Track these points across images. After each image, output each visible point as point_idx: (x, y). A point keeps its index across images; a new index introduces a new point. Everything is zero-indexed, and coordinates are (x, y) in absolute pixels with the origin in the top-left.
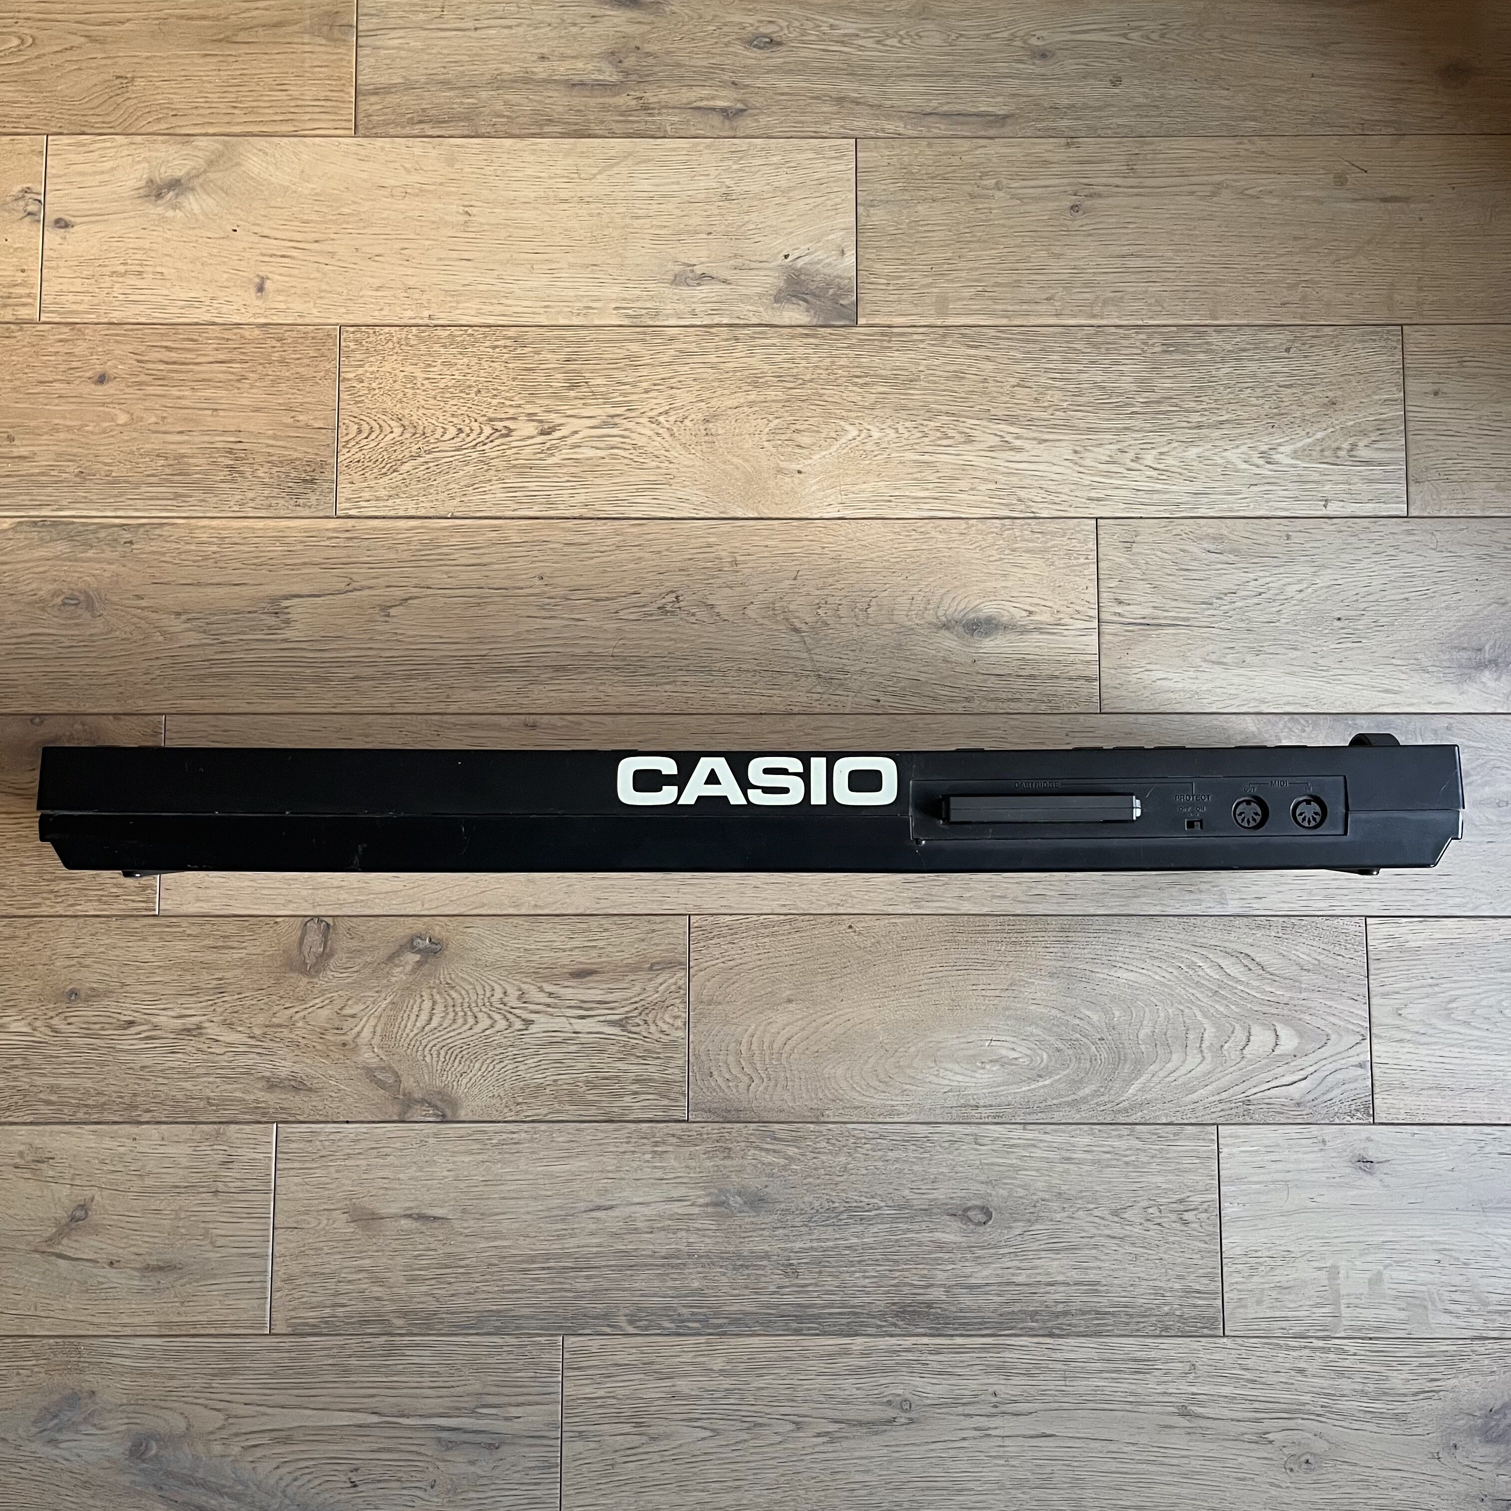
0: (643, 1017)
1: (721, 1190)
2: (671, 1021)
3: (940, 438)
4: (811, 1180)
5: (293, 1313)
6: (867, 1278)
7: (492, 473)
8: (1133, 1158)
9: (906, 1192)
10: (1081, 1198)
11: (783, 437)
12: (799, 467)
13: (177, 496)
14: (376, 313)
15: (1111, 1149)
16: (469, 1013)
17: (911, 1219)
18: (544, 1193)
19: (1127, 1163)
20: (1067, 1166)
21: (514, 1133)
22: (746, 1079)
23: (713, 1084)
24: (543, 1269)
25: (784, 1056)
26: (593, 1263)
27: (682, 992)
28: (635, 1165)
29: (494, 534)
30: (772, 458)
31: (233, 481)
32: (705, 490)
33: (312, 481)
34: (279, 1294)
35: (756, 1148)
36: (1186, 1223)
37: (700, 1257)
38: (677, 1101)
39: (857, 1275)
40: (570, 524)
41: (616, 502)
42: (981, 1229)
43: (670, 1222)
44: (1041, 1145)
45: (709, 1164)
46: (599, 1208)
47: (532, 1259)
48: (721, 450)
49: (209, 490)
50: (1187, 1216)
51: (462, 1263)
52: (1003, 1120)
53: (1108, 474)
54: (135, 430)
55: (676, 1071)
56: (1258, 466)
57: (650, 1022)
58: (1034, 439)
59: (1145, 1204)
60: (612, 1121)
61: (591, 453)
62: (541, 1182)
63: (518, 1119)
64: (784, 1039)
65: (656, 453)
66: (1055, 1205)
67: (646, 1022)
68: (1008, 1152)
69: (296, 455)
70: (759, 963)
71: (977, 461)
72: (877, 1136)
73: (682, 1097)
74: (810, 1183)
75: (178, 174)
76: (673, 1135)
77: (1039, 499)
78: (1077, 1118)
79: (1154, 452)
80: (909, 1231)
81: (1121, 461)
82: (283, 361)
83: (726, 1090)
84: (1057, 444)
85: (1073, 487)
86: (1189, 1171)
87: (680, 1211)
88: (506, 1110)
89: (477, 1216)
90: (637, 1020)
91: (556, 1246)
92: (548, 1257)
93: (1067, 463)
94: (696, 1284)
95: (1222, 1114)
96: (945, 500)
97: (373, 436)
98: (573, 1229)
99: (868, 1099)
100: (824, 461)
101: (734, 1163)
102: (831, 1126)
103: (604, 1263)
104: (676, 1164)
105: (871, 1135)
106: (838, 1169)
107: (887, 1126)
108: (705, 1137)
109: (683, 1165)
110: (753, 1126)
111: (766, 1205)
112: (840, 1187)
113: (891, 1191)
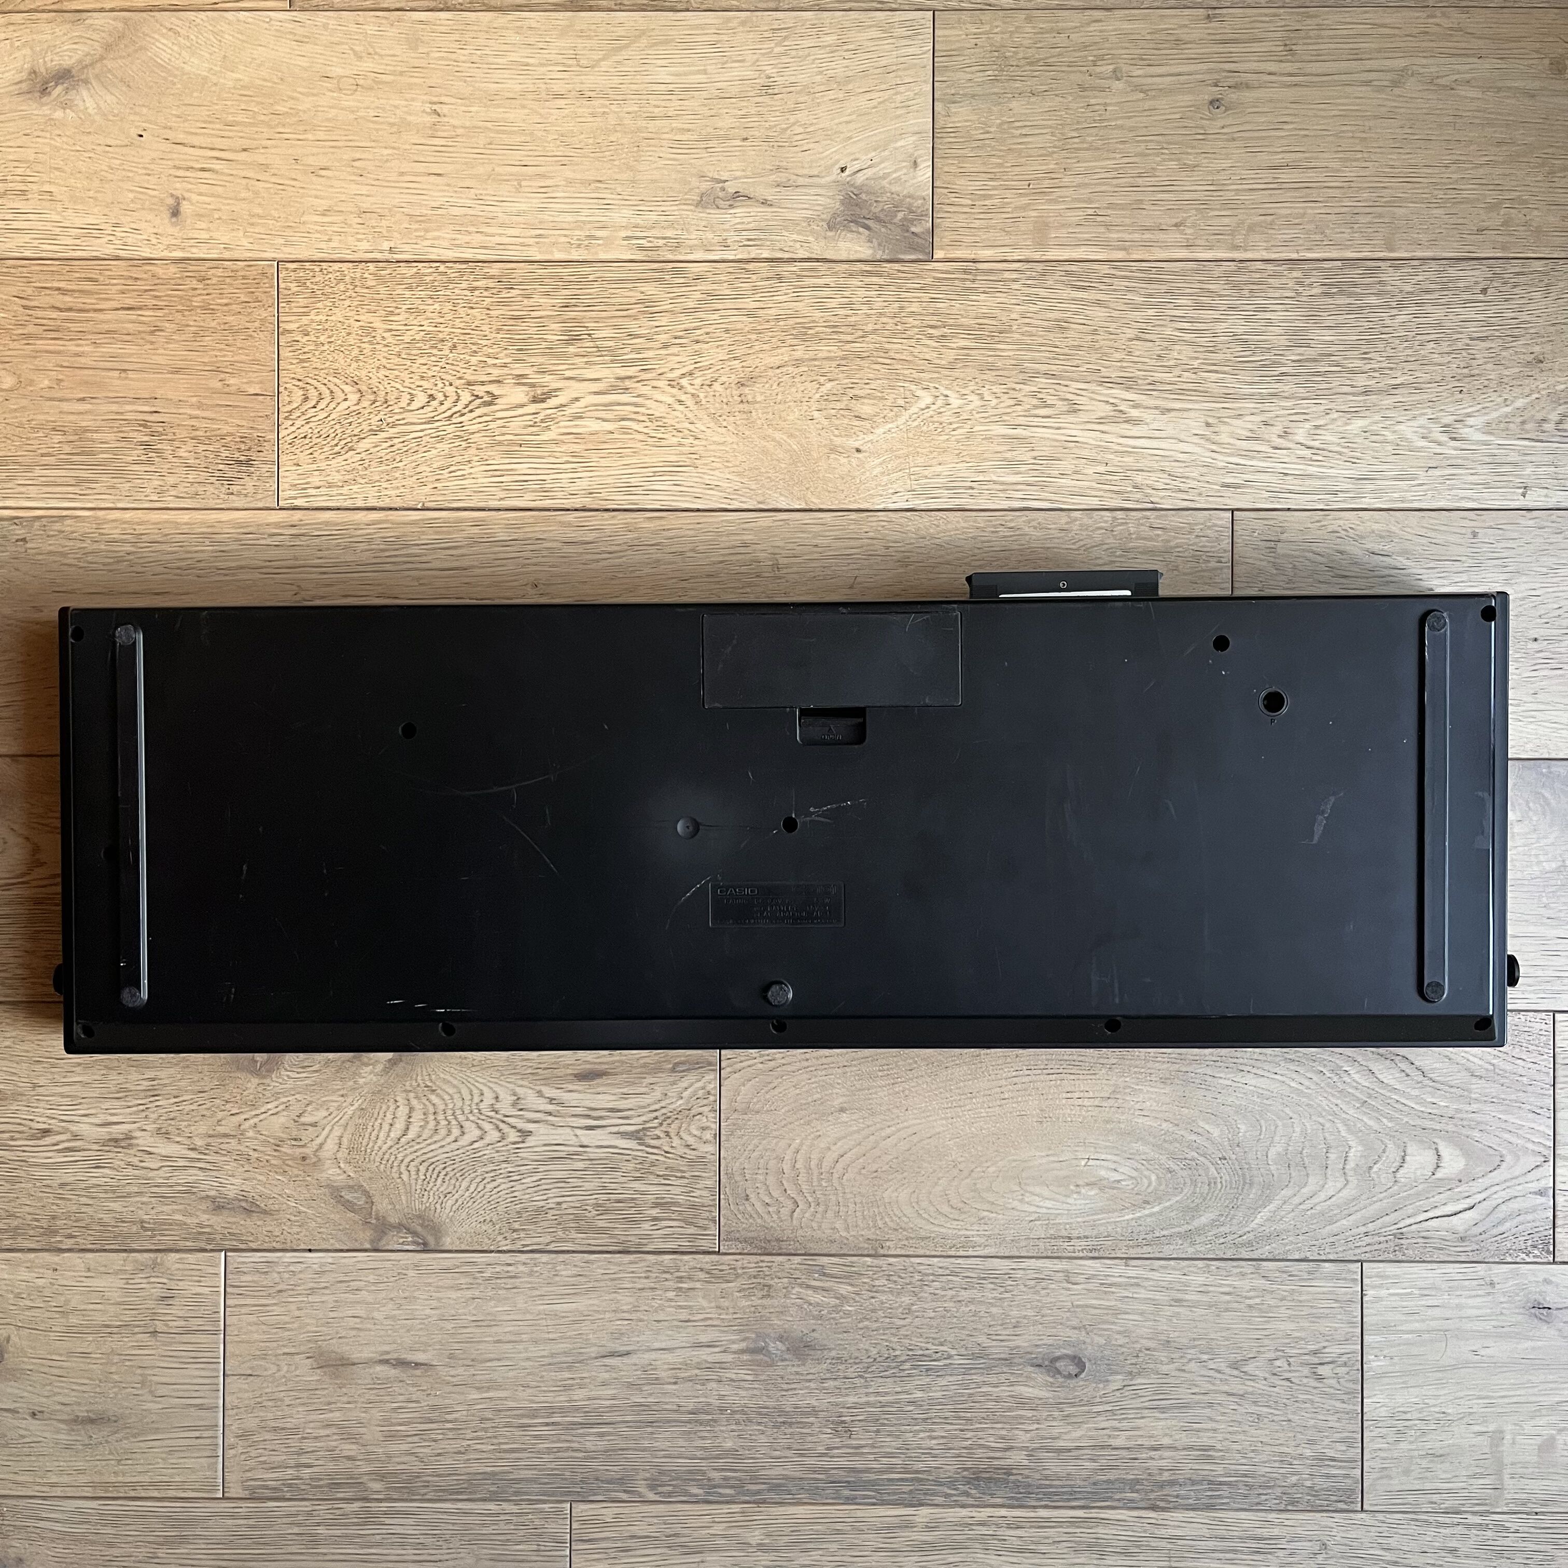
0: (663, 1128)
1: (759, 1335)
2: (698, 1133)
3: (1036, 407)
4: (866, 1323)
5: (249, 1474)
6: (935, 1438)
7: (472, 451)
8: (1258, 1301)
9: (982, 1339)
10: (1194, 1347)
11: (839, 405)
12: (857, 444)
13: (79, 482)
14: (323, 245)
15: (1231, 1290)
16: (454, 1122)
17: (987, 1370)
18: (547, 1336)
19: (1250, 1306)
20: (1177, 1309)
21: (510, 1265)
22: (789, 1204)
23: (749, 1209)
24: (547, 1424)
25: (836, 1175)
26: (607, 1418)
27: (712, 1098)
28: (655, 1304)
29: (476, 530)
30: (823, 433)
31: (150, 462)
32: (739, 474)
33: (248, 462)
34: (232, 1452)
35: (801, 1285)
36: (1320, 1378)
37: (734, 1412)
38: (705, 1229)
39: (922, 1435)
40: (571, 517)
41: (629, 489)
42: (1072, 1382)
43: (697, 1371)
44: (1146, 1284)
45: (744, 1303)
46: (612, 1355)
47: (533, 1413)
48: (759, 422)
49: (120, 473)
50: (1323, 1370)
51: (449, 1417)
52: (1101, 1254)
53: (1248, 454)
54: (24, 396)
55: (705, 1193)
56: (1440, 444)
57: (672, 1135)
58: (1156, 408)
59: (1272, 1355)
60: (628, 1252)
61: (595, 426)
62: (544, 1322)
63: (513, 1248)
64: (835, 1156)
65: (678, 426)
66: (1162, 1356)
67: (667, 1134)
68: (1106, 1293)
69: (226, 429)
70: (806, 1064)
71: (1083, 436)
72: (948, 1272)
73: (711, 1225)
74: (867, 1328)
75: (67, 62)
76: (702, 1270)
77: (1160, 486)
78: (1190, 1252)
79: (1307, 425)
80: (985, 1383)
81: (1266, 437)
82: (207, 308)
83: (766, 1217)
84: (1185, 414)
85: (1204, 470)
86: (1326, 1316)
87: (710, 1359)
88: (500, 1238)
89: (466, 1362)
90: (657, 1132)
91: (562, 1398)
92: (551, 1411)
93: (1196, 439)
94: (729, 1444)
95: (1368, 1249)
96: (1043, 486)
97: (322, 405)
98: (582, 1378)
99: (936, 1229)
100: (889, 436)
101: (775, 1302)
102: (892, 1260)
103: (619, 1419)
104: (704, 1303)
105: (941, 1271)
106: (900, 1310)
107: (960, 1261)
108: (740, 1271)
109: (713, 1304)
110: (797, 1259)
111: (812, 1352)
112: (903, 1332)
113: (964, 1337)
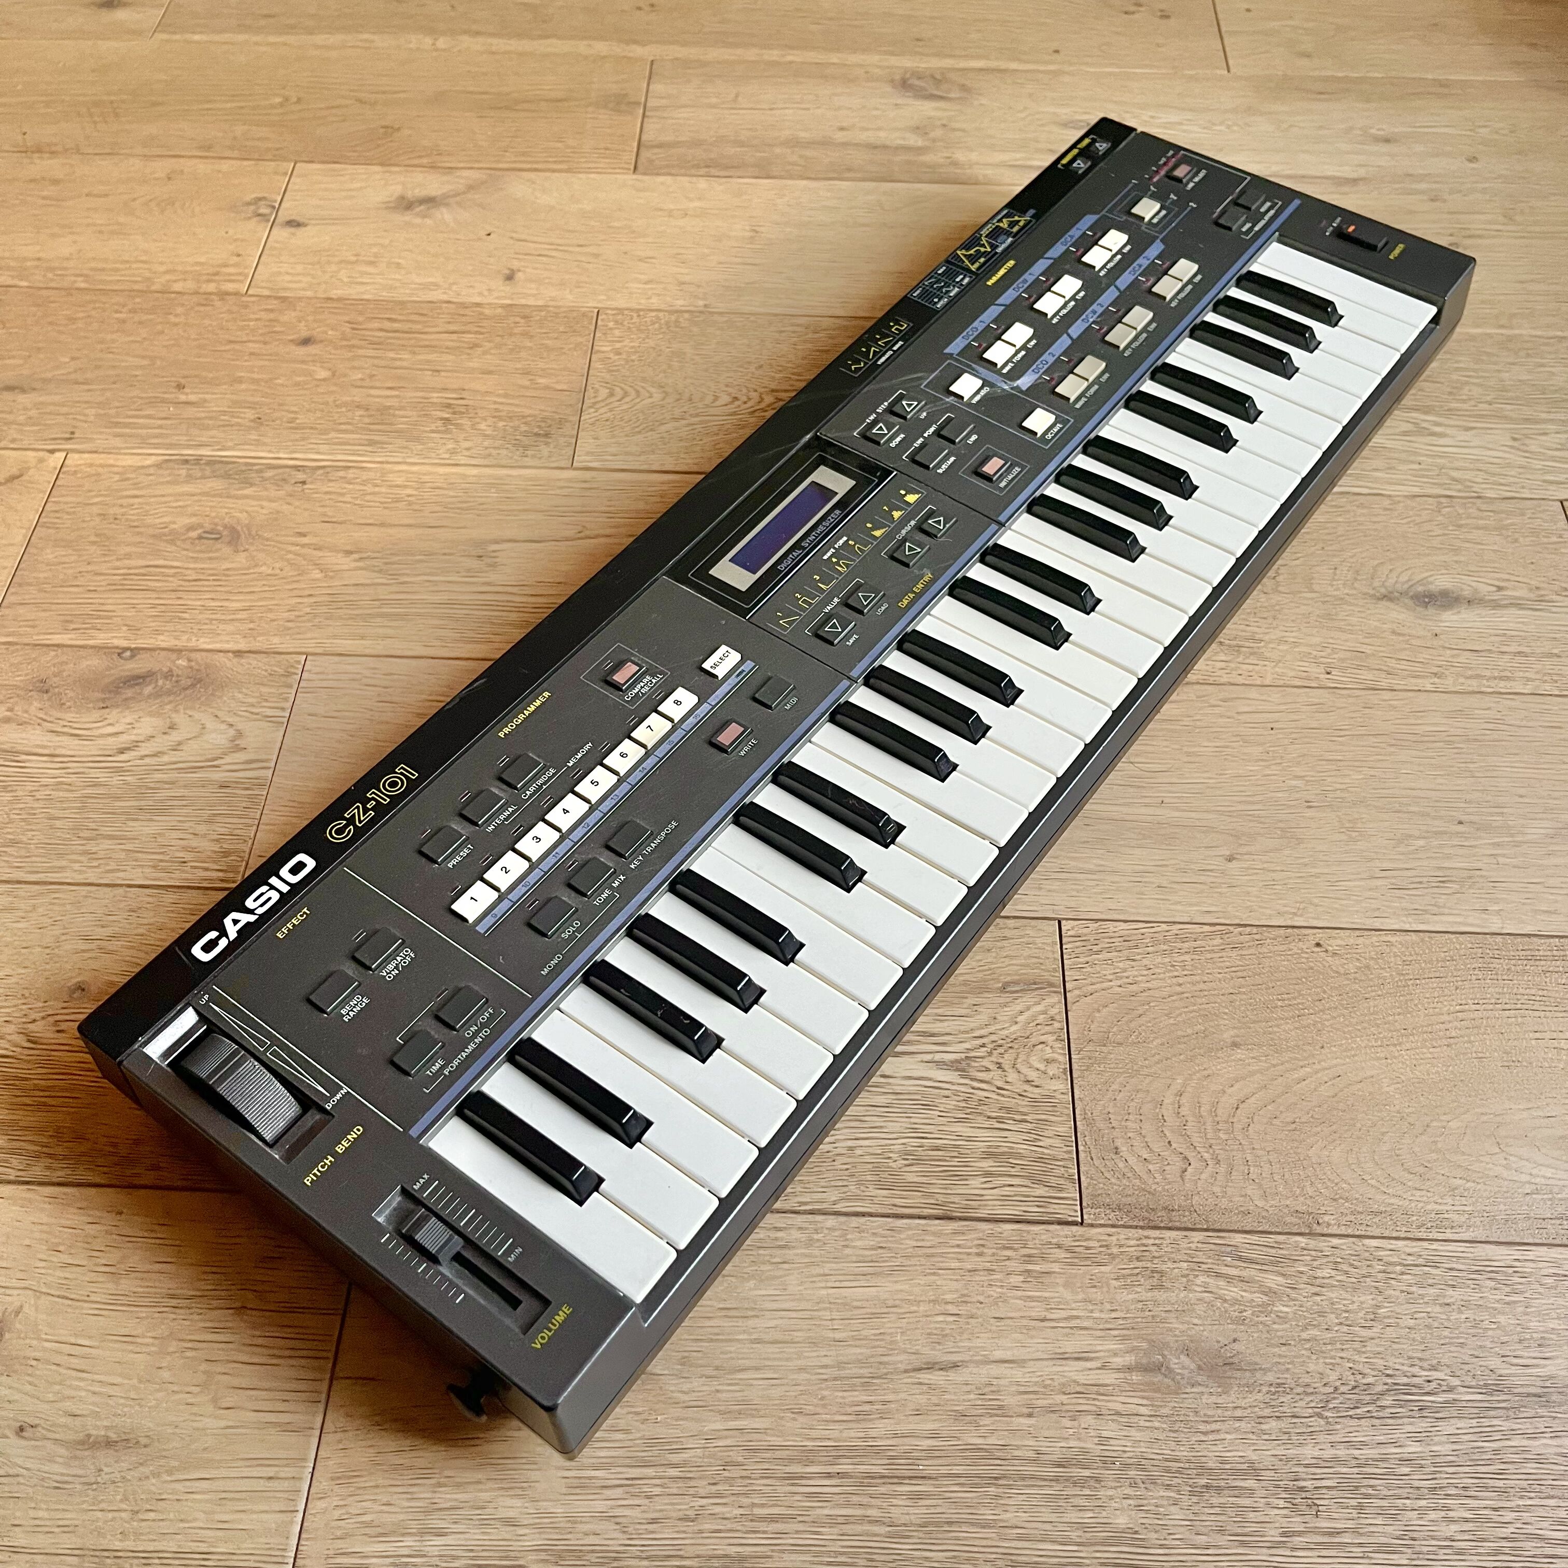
0: (993, 1059)
1: (1152, 1344)
2: (1042, 1066)
4: (1314, 1332)
5: (340, 1544)
6: (1453, 1521)
9: (1495, 1362)
13: (371, 443)
17: (1512, 1412)
18: (831, 1335)
22: (1179, 1164)
23: (1121, 1165)
24: (829, 1476)
25: (1238, 1126)
26: (925, 1468)
27: (1057, 1025)
28: (995, 1292)
31: (446, 431)
33: (547, 435)
34: (321, 1504)
35: (1207, 1272)
37: (1126, 1466)
38: (1061, 1190)
39: (1433, 1515)
43: (1063, 1398)
45: (1125, 1296)
46: (931, 1367)
47: (807, 1456)
49: (414, 439)
51: (675, 1458)
54: (336, 385)
55: (1057, 1142)
57: (1006, 1067)
58: (1458, 426)
60: (951, 1218)
62: (827, 1315)
64: (1233, 1101)
67: (1000, 1066)
69: (527, 412)
70: (1179, 989)
72: (1421, 1261)
73: (1069, 1185)
74: (1314, 1339)
77: (1480, 480)
80: (1514, 1433)
82: (525, 334)
83: (1145, 1177)
84: (1489, 431)
85: (1520, 470)
87: (1082, 1379)
89: (710, 1371)
90: (986, 1063)
91: (852, 1434)
92: (838, 1453)
93: (1505, 449)
94: (1122, 1521)
97: (627, 399)
98: (885, 1403)
101: (1172, 1296)
102: (1335, 1241)
103: (944, 1470)
104: (1067, 1295)
105: (1410, 1260)
106: (1361, 1314)
107: (1435, 1246)
108: (1115, 1250)
109: (1081, 1296)
110: (1197, 1236)
111: (1238, 1374)
112: (1371, 1347)
113: (1467, 1359)
